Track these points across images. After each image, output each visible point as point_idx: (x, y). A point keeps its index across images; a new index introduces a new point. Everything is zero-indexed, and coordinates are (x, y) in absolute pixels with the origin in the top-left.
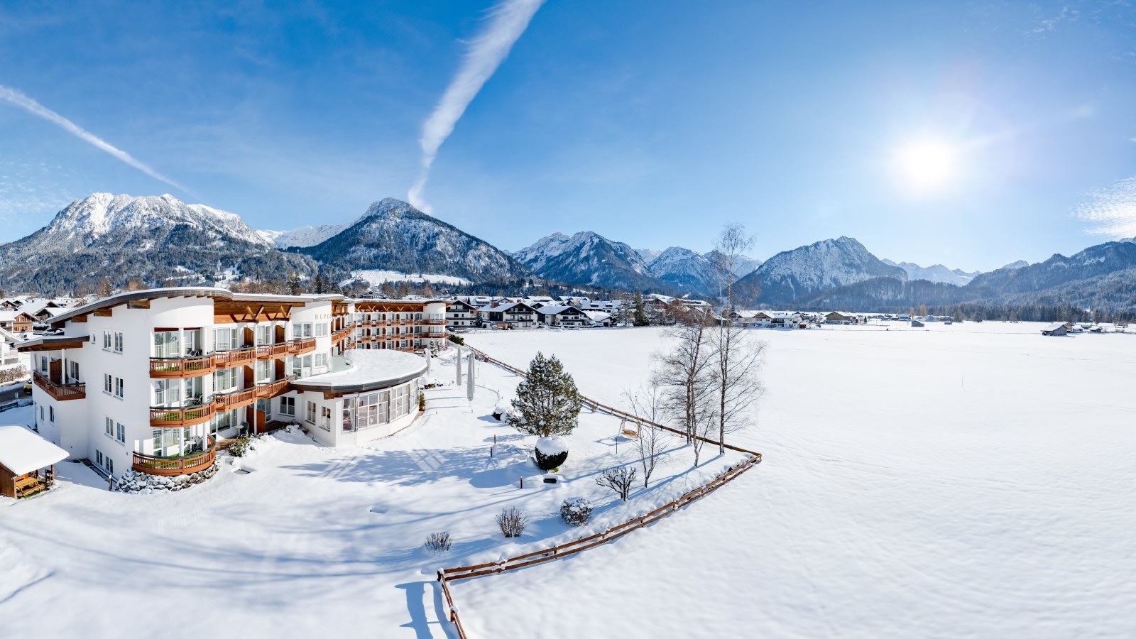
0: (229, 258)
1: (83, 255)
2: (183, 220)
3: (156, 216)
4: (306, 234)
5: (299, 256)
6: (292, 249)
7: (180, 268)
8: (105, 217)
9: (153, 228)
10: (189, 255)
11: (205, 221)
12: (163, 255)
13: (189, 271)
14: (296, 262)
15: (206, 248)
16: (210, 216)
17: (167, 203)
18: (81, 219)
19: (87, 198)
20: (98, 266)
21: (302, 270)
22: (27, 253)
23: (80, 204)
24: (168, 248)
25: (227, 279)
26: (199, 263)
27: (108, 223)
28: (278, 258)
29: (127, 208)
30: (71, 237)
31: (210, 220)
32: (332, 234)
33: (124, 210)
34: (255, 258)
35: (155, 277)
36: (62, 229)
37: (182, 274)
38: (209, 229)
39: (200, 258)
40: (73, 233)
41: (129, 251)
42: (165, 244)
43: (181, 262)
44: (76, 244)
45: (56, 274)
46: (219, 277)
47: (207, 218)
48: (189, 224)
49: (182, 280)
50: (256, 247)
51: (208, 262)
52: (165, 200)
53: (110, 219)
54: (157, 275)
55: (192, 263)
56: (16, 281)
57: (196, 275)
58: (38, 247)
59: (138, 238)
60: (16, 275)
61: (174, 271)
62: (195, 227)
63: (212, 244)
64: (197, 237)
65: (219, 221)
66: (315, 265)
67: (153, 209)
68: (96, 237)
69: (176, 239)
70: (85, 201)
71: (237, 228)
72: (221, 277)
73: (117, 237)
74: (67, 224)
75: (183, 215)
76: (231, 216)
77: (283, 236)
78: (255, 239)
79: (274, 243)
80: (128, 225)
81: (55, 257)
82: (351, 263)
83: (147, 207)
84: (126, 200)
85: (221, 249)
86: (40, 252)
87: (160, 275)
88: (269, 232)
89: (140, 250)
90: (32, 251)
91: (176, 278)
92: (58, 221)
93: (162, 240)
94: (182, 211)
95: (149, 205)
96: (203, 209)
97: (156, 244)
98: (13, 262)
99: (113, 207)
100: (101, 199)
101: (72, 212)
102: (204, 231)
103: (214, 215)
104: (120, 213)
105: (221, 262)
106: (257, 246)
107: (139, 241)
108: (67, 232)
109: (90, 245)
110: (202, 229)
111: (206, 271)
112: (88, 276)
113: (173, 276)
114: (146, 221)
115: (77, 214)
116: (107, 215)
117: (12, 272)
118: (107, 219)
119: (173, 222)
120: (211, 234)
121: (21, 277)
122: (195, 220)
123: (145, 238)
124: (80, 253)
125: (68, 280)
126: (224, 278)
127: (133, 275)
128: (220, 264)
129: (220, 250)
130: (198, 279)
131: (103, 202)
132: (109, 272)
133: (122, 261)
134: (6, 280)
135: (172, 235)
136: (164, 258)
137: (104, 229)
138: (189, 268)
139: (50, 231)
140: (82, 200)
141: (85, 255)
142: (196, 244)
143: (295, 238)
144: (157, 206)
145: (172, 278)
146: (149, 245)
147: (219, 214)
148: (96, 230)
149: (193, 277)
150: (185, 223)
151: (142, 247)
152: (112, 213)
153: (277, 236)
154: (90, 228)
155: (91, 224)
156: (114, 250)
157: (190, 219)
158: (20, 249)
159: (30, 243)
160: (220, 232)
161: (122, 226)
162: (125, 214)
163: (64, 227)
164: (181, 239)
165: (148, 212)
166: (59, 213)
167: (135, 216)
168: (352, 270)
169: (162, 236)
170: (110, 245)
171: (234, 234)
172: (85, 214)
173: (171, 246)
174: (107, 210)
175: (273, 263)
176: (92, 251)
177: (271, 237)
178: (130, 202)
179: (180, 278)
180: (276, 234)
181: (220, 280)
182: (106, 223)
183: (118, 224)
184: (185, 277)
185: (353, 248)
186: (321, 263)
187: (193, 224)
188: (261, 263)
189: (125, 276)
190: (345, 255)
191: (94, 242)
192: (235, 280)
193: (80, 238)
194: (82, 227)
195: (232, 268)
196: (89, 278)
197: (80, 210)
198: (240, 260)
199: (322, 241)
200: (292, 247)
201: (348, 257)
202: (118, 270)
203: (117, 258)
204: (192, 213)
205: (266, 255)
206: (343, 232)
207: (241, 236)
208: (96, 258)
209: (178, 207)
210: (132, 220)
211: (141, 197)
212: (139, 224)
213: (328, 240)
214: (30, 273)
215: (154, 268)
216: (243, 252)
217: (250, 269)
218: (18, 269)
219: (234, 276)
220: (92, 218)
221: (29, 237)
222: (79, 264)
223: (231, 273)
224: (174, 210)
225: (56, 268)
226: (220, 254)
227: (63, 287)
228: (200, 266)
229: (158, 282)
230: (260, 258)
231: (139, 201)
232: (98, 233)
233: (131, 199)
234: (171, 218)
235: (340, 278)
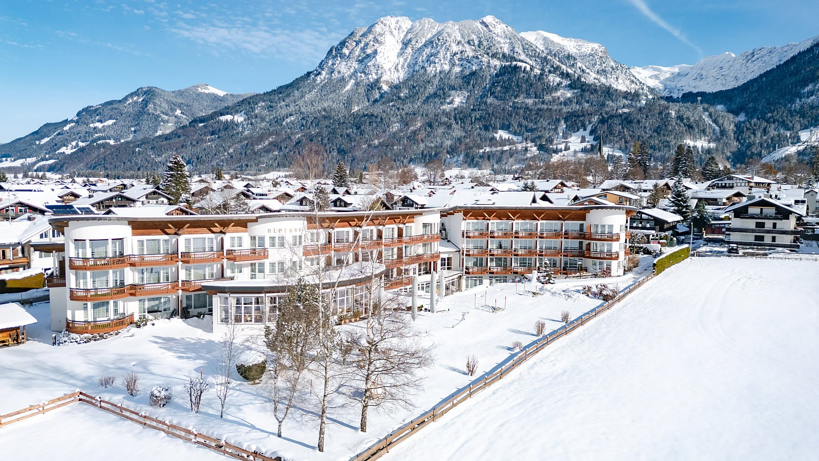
0: (578, 116)
1: (364, 116)
2: (513, 59)
3: (471, 54)
4: (721, 68)
5: (700, 108)
6: (689, 97)
7: (502, 134)
8: (398, 57)
9: (467, 72)
10: (517, 114)
11: (545, 58)
12: (477, 114)
13: (515, 138)
14: (692, 119)
15: (543, 103)
16: (555, 50)
17: (490, 31)
18: (365, 59)
19: (373, 26)
20: (384, 132)
21: (704, 132)
22: (284, 112)
23: (363, 35)
24: (486, 103)
25: (572, 149)
26: (531, 125)
27: (403, 67)
28: (660, 113)
29: (430, 43)
30: (348, 87)
31: (555, 55)
32: (772, 62)
33: (425, 45)
34: (621, 115)
35: (463, 147)
36: (336, 76)
37: (503, 142)
38: (550, 72)
39: (533, 118)
40: (353, 81)
41: (430, 108)
42: (481, 97)
43: (504, 124)
44: (355, 99)
45: (326, 141)
46: (559, 147)
47: (550, 53)
48: (519, 64)
49: (503, 152)
50: (625, 98)
51: (545, 124)
52: (487, 26)
53: (406, 60)
54: (466, 144)
55: (520, 125)
56: (267, 151)
57: (524, 144)
58: (301, 103)
59: (443, 89)
60: (267, 143)
61: (493, 139)
62: (528, 68)
63: (553, 95)
64: (531, 85)
65: (569, 57)
66: (730, 122)
67: (469, 43)
68: (385, 88)
69: (499, 89)
70: (370, 31)
71: (597, 67)
72: (562, 146)
73: (414, 87)
74: (344, 68)
75: (513, 50)
76: (589, 47)
77: (679, 74)
78: (628, 82)
79: (661, 87)
80: (431, 70)
81: (325, 117)
82: (803, 116)
83: (459, 38)
84: (429, 28)
85: (567, 102)
86: (303, 110)
87: (471, 145)
88: (654, 69)
89: (446, 107)
90: (292, 108)
91: (494, 149)
92: (330, 62)
93: (478, 92)
94: (511, 43)
95: (462, 36)
96: (545, 39)
97: (469, 97)
98: (264, 124)
99: (410, 40)
100: (393, 27)
101: (351, 48)
102: (542, 74)
103: (562, 48)
104: (420, 50)
105: (565, 122)
106: (626, 95)
107: (444, 94)
108: (343, 81)
109: (376, 101)
110: (539, 72)
111: (540, 137)
112: (369, 146)
113: (490, 146)
114: (457, 62)
115: (357, 52)
116: (401, 54)
117: (261, 139)
118: (402, 60)
119: (496, 63)
120: (554, 79)
121: (275, 145)
122: (530, 57)
123: (453, 88)
124: (361, 113)
125: (343, 150)
126: (567, 149)
127: (433, 145)
128: (563, 125)
129: (565, 104)
130: (526, 150)
131: (395, 32)
132: (399, 141)
133: (419, 124)
134: (253, 150)
135: (493, 84)
136: (479, 120)
137: (396, 75)
138: (515, 134)
139: (318, 79)
140: (365, 29)
141: (367, 115)
142: (528, 96)
143: (701, 77)
144: (474, 37)
145: (488, 149)
146: (458, 100)
147: (570, 45)
148: (384, 78)
149: (520, 147)
150: (514, 63)
151: (449, 103)
152: (409, 50)
153: (668, 75)
154: (377, 74)
155: (378, 67)
156: (408, 108)
157: (523, 57)
158: (274, 104)
159: (288, 95)
160: (568, 75)
161: (422, 71)
162: (428, 51)
163: (339, 72)
164: (506, 89)
165: (461, 48)
166: (331, 50)
167: (441, 55)
168: (805, 127)
169: (480, 85)
170: (404, 101)
171: (591, 78)
172: (369, 51)
173: (490, 100)
174: (401, 45)
175: (649, 123)
176: (378, 109)
177: (656, 77)
178: (435, 32)
179: (499, 148)
180: (667, 71)
181: (561, 151)
182: (400, 67)
183: (417, 68)
184: (506, 148)
185: (810, 87)
186: (742, 117)
187: (526, 63)
188: (630, 122)
189: (422, 146)
190: (792, 101)
191: (382, 96)
192: (584, 150)
193: (361, 90)
194: (365, 73)
195: (581, 132)
196: (371, 149)
197: (362, 45)
198: (595, 119)
199: (750, 77)
200: (690, 93)
201: (797, 104)
202: (413, 137)
203: (411, 120)
204: (528, 48)
205: (640, 109)
206: (793, 58)
207: (603, 80)
208: (382, 119)
209: (506, 37)
210: (437, 61)
211: (450, 23)
212: (447, 67)
213: (761, 76)
214: (289, 141)
215: (464, 134)
216: (603, 105)
217: (611, 133)
218: (271, 134)
219: (584, 145)
220: (379, 59)
221: (287, 86)
222: (358, 128)
223: (580, 140)
224: (499, 42)
225: (325, 133)
226: (565, 110)
227: (335, 161)
228: (532, 130)
229: (467, 155)
230: (630, 114)
231: (449, 30)
232: (387, 82)
233: (438, 27)
234: (494, 56)
235: (777, 143)
